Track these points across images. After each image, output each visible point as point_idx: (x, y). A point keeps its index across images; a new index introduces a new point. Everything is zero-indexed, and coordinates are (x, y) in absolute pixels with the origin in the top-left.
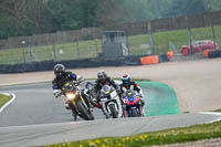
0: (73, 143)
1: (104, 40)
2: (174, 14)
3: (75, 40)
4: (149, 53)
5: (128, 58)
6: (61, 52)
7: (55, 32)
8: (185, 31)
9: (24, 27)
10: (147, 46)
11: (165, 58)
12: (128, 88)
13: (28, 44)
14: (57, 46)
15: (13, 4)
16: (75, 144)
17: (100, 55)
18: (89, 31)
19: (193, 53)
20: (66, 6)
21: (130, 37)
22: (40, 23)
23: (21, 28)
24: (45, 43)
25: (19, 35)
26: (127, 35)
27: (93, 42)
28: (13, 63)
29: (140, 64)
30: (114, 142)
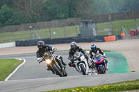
0: (62, 90)
1: (82, 25)
2: (126, 10)
3: (63, 26)
4: (110, 34)
5: (96, 37)
6: (54, 33)
7: (50, 20)
8: (133, 20)
9: (31, 17)
10: (108, 30)
11: (119, 37)
12: (95, 53)
13: (34, 27)
14: (52, 29)
15: (24, 3)
17: (79, 35)
18: (72, 20)
19: (137, 34)
20: (57, 4)
21: (97, 24)
22: (41, 15)
23: (29, 18)
24: (44, 27)
25: (28, 22)
26: (96, 23)
27: (75, 27)
28: (24, 40)
29: (104, 41)
30: (88, 90)
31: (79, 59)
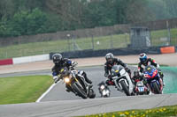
0: (107, 114)
1: (132, 34)
3: (109, 34)
4: (167, 44)
5: (151, 48)
6: (98, 43)
7: (93, 27)
9: (69, 23)
10: (165, 39)
13: (72, 36)
14: (95, 39)
15: (60, 5)
16: (109, 115)
17: (129, 45)
18: (120, 27)
20: (102, 7)
21: (152, 32)
22: (82, 21)
23: (67, 24)
25: (66, 30)
26: (150, 30)
30: (139, 114)
31: (119, 75)
